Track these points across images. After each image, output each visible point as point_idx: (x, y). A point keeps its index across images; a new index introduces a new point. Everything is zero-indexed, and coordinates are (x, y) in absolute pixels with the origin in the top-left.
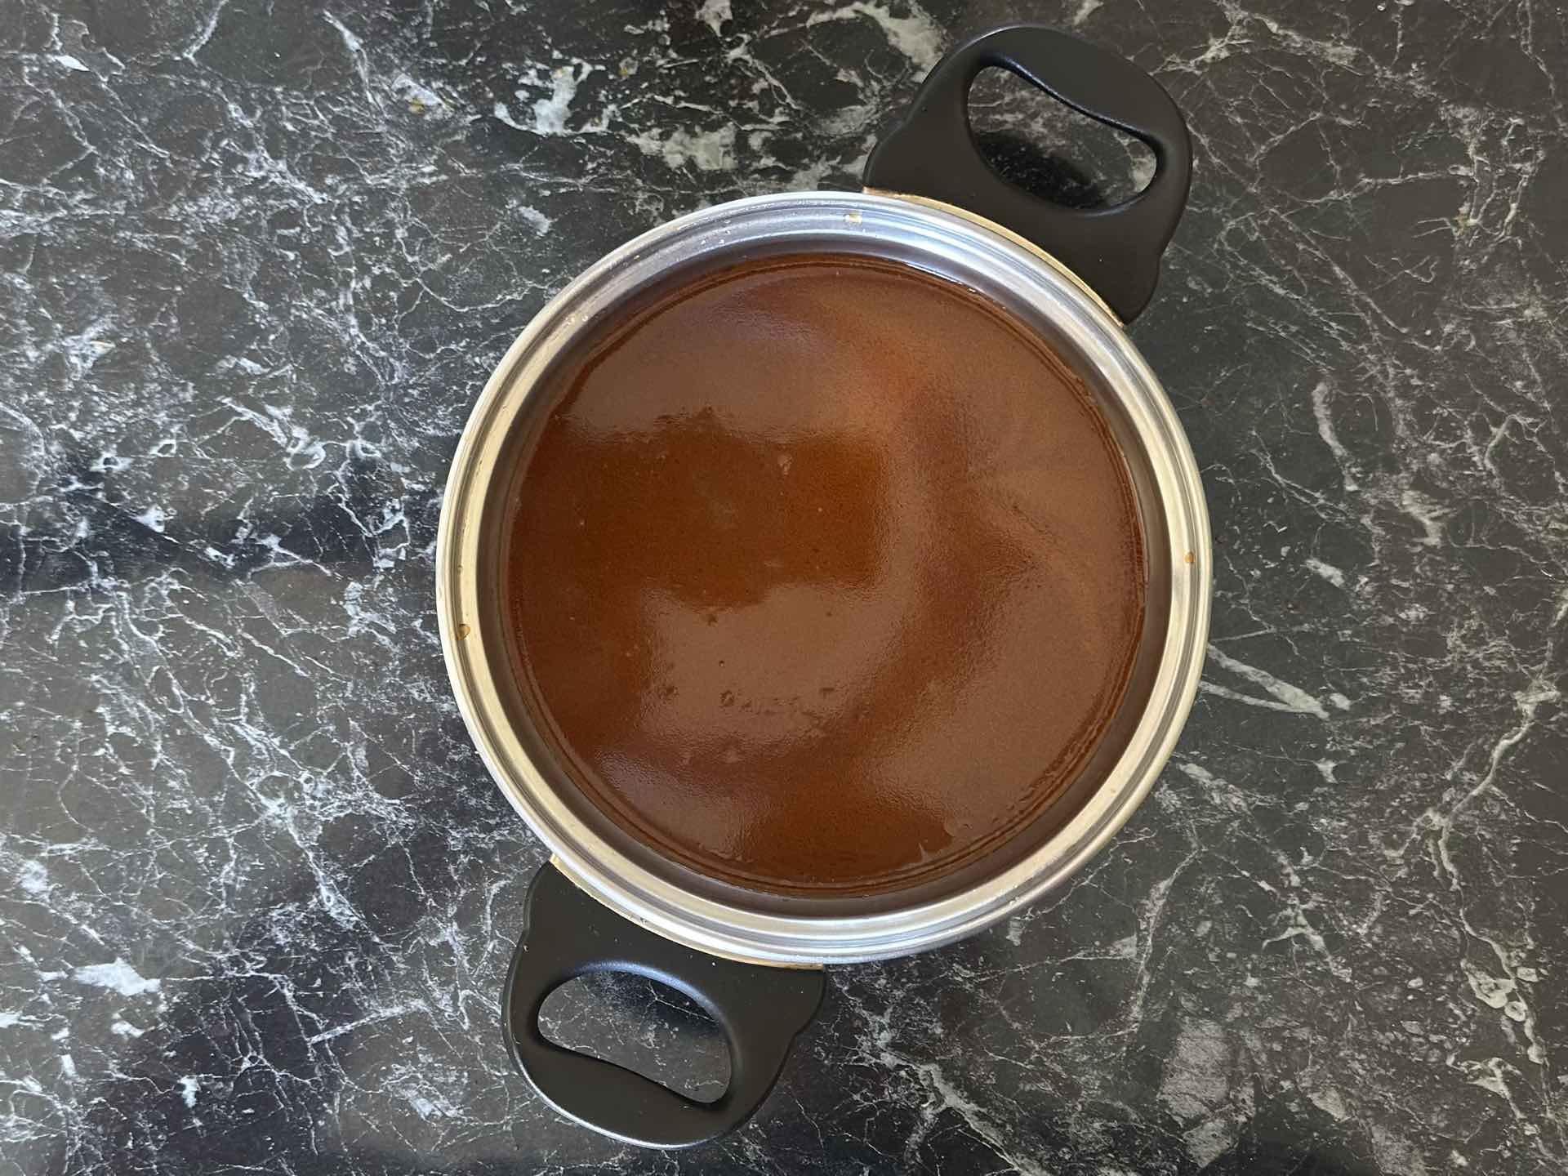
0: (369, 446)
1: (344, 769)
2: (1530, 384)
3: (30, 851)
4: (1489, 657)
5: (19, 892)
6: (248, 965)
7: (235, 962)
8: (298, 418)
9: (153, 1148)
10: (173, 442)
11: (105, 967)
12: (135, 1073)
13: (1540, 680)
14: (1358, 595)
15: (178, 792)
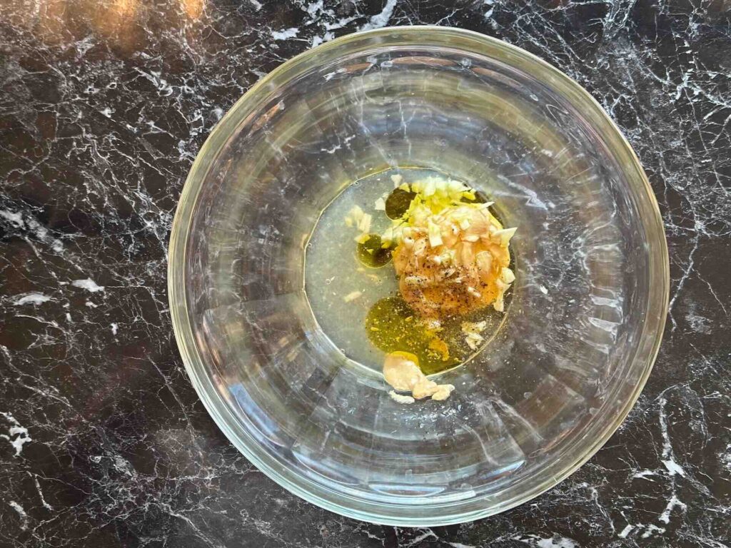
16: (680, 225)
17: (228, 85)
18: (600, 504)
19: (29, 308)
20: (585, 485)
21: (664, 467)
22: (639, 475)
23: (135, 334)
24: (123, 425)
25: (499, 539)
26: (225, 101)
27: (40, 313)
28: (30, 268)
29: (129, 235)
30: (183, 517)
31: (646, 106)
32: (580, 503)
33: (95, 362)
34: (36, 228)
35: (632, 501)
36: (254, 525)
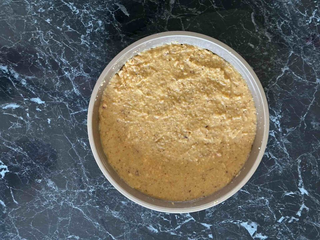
0: (87, 11)
1: (79, 68)
2: (288, 15)
3: (23, 77)
4: (278, 62)
5: (21, 84)
6: (60, 100)
7: (58, 99)
8: (74, 5)
9: (42, 130)
10: (52, 7)
11: (35, 98)
12: (40, 117)
13: (286, 66)
14: (256, 50)
15: (50, 69)
16: (310, 81)
17: (104, 10)
18: (269, 207)
19: (9, 110)
20: (263, 198)
21: (299, 191)
22: (288, 194)
23: (58, 124)
24: (52, 166)
25: (223, 222)
26: (103, 17)
27: (15, 113)
28: (11, 92)
29: (57, 78)
30: (78, 209)
31: (295, 26)
32: (261, 206)
33: (39, 136)
34: (14, 73)
35: (284, 206)
36: (112, 213)
